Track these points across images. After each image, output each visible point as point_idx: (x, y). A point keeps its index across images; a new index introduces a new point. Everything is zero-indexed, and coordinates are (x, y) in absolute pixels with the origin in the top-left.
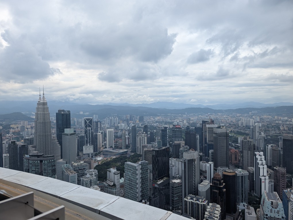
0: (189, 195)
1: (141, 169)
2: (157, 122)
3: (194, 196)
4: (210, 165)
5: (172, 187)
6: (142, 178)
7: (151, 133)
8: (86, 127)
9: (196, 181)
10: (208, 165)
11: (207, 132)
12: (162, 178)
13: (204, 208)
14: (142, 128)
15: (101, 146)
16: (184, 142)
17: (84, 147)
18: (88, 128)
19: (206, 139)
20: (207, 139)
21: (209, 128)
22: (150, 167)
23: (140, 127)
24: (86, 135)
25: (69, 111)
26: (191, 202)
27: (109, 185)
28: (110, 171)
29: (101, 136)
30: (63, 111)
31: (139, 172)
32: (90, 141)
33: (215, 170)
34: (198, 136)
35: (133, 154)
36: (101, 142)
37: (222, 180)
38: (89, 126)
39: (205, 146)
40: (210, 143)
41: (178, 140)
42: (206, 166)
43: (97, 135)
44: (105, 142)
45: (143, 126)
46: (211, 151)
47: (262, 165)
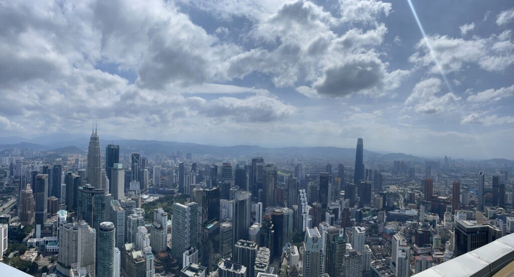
0: (240, 240)
1: (191, 211)
2: (205, 160)
3: (245, 241)
4: (260, 206)
5: (222, 232)
6: (190, 221)
7: (200, 172)
8: (133, 162)
9: (247, 224)
10: (257, 206)
11: (257, 171)
12: (212, 223)
13: (254, 253)
14: (189, 166)
15: (148, 183)
16: (234, 182)
17: (130, 183)
18: (135, 164)
19: (255, 178)
20: (257, 178)
21: (258, 166)
22: (200, 209)
23: (188, 165)
24: (133, 171)
25: (118, 146)
26: (242, 248)
27: (156, 228)
28: (157, 212)
29: (148, 171)
30: (113, 146)
31: (188, 214)
32: (136, 177)
33: (264, 210)
34: (248, 175)
35: (180, 194)
36: (148, 179)
37: (271, 220)
38: (137, 162)
39: (254, 185)
40: (260, 182)
41: (228, 180)
42: (255, 207)
43: (143, 171)
44: (152, 179)
45: (191, 164)
46: (260, 190)
47: (304, 202)
